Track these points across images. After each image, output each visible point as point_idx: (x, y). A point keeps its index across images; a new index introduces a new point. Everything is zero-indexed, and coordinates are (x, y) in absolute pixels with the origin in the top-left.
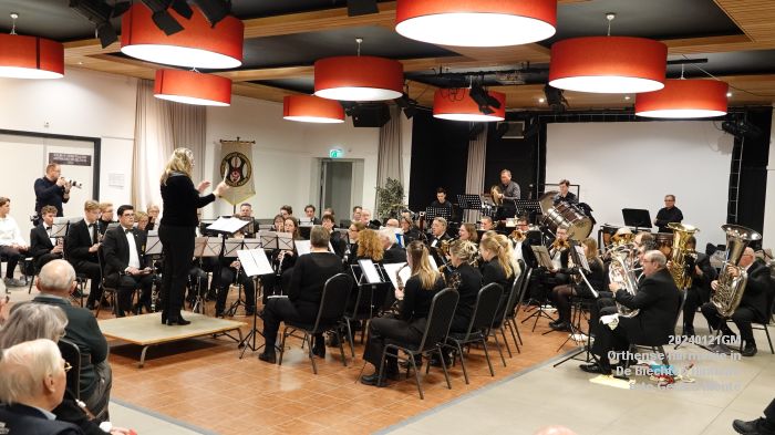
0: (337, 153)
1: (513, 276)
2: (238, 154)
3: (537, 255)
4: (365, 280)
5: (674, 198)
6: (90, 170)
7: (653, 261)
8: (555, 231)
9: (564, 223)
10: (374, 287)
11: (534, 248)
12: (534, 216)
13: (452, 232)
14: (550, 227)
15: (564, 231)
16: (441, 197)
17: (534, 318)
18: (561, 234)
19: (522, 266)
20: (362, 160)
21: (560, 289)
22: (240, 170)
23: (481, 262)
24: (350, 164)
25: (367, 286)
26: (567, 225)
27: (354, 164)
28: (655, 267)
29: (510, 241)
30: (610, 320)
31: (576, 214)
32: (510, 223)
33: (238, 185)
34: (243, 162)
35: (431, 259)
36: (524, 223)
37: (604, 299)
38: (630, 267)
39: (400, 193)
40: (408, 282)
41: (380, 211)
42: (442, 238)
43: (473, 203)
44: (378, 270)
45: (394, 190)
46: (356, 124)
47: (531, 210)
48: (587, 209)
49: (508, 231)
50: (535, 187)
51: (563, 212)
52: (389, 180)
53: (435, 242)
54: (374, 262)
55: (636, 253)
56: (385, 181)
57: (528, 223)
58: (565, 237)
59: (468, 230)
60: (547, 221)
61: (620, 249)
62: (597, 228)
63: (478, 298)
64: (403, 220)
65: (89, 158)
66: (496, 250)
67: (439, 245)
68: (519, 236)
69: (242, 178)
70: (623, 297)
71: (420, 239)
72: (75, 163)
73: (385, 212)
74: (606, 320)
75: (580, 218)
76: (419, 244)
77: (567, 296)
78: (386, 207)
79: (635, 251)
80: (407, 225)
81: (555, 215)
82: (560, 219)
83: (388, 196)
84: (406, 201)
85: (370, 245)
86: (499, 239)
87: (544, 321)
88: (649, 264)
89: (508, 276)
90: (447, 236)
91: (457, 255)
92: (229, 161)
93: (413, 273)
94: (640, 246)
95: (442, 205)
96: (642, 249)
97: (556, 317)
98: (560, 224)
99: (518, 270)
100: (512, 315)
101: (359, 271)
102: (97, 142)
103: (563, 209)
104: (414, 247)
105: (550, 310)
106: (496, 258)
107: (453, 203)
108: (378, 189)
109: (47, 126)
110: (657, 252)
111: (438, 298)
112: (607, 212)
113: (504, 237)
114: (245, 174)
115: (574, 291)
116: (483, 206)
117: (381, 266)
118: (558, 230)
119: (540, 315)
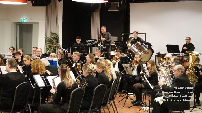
0: (24, 20)
1: (112, 80)
3: (125, 69)
4: (37, 85)
5: (190, 39)
7: (178, 70)
8: (134, 56)
9: (139, 53)
10: (41, 88)
11: (123, 65)
12: (124, 49)
13: (83, 59)
14: (132, 54)
15: (138, 56)
16: (78, 41)
17: (124, 100)
18: (137, 58)
19: (117, 74)
20: (38, 23)
21: (136, 85)
23: (97, 73)
24: (32, 25)
25: (38, 88)
26: (140, 54)
27: (33, 25)
28: (180, 73)
29: (111, 63)
30: (159, 100)
31: (145, 48)
32: (112, 53)
35: (71, 73)
36: (119, 53)
37: (156, 90)
38: (168, 73)
39: (57, 39)
40: (59, 85)
41: (47, 49)
42: (78, 62)
43: (94, 44)
44: (44, 80)
45: (54, 38)
46: (34, 5)
47: (122, 46)
48: (150, 45)
49: (111, 58)
50: (125, 35)
51: (138, 47)
52: (51, 33)
53: (74, 64)
54: (41, 76)
55: (170, 67)
56: (50, 34)
57: (121, 53)
58: (139, 59)
59: (91, 58)
60: (131, 51)
61: (163, 65)
62: (154, 54)
63: (94, 92)
64: (59, 53)
66: (103, 67)
67: (76, 66)
68: (117, 59)
70: (165, 88)
71: (66, 64)
73: (50, 49)
74: (157, 100)
75: (146, 50)
76: (65, 66)
77: (139, 88)
78: (50, 47)
79: (170, 65)
80: (60, 56)
81: (134, 48)
82: (137, 50)
83: (51, 41)
84: (61, 43)
85: (37, 66)
86: (106, 62)
87: (129, 101)
88: (177, 72)
89: (110, 80)
90: (80, 61)
91: (86, 71)
93: (62, 80)
94: (173, 63)
95: (79, 45)
96: (173, 65)
97: (135, 99)
98: (137, 53)
99: (115, 77)
100: (112, 99)
101: (33, 81)
103: (138, 45)
104: (62, 67)
105: (132, 96)
106: (103, 71)
107: (84, 44)
108: (46, 38)
110: (180, 65)
111: (74, 93)
113: (108, 61)
115: (143, 86)
116: (99, 45)
117: (45, 77)
118: (136, 56)
119: (127, 98)
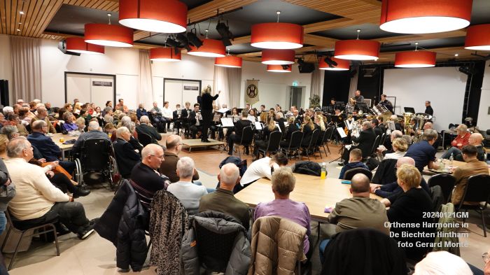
0: (295, 84)
2: (253, 85)
5: (429, 103)
6: (198, 92)
7: (365, 125)
20: (305, 87)
22: (254, 91)
27: (302, 89)
33: (253, 97)
34: (255, 88)
39: (319, 100)
45: (316, 99)
46: (301, 72)
52: (314, 95)
65: (197, 87)
66: (309, 120)
69: (254, 95)
72: (193, 89)
83: (314, 101)
84: (321, 104)
92: (250, 88)
102: (200, 81)
106: (309, 123)
108: (310, 99)
109: (183, 77)
114: (255, 93)
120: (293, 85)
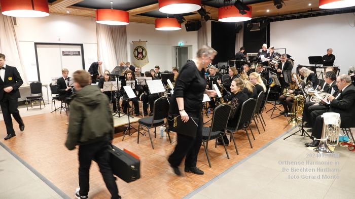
0: (181, 44)
2: (140, 47)
6: (80, 57)
20: (191, 46)
22: (142, 53)
24: (187, 48)
33: (141, 59)
34: (143, 50)
46: (188, 30)
59: (233, 71)
65: (79, 52)
69: (143, 57)
72: (74, 55)
92: (137, 50)
102: (82, 45)
109: (59, 40)
112: (300, 58)
114: (144, 55)
120: (179, 45)
